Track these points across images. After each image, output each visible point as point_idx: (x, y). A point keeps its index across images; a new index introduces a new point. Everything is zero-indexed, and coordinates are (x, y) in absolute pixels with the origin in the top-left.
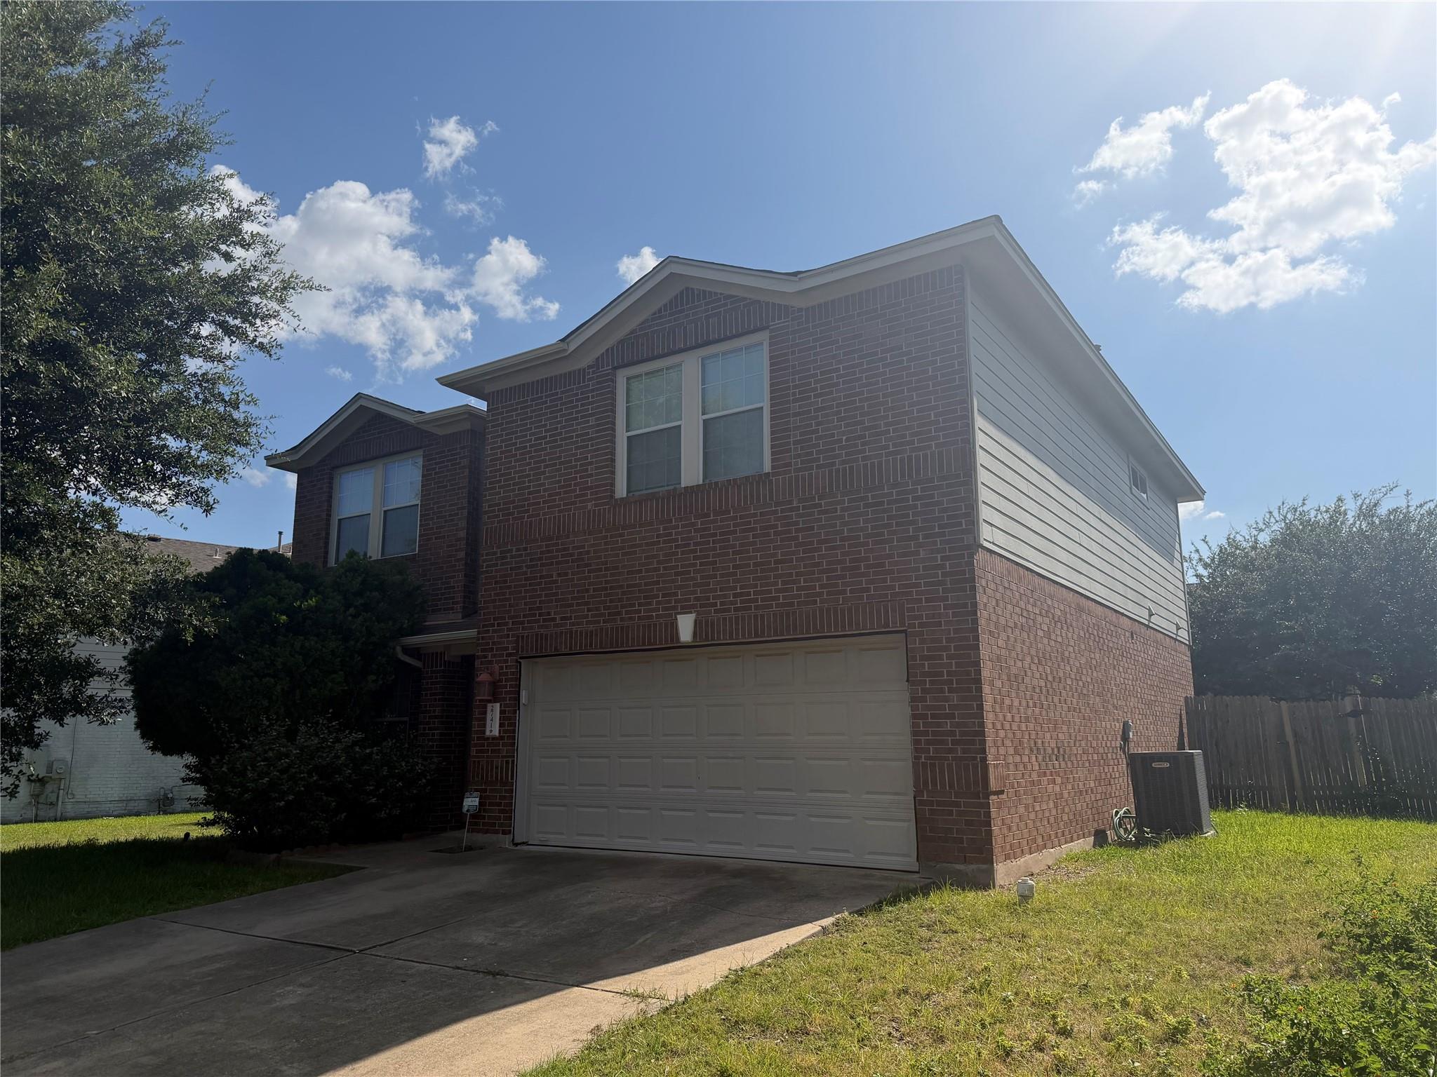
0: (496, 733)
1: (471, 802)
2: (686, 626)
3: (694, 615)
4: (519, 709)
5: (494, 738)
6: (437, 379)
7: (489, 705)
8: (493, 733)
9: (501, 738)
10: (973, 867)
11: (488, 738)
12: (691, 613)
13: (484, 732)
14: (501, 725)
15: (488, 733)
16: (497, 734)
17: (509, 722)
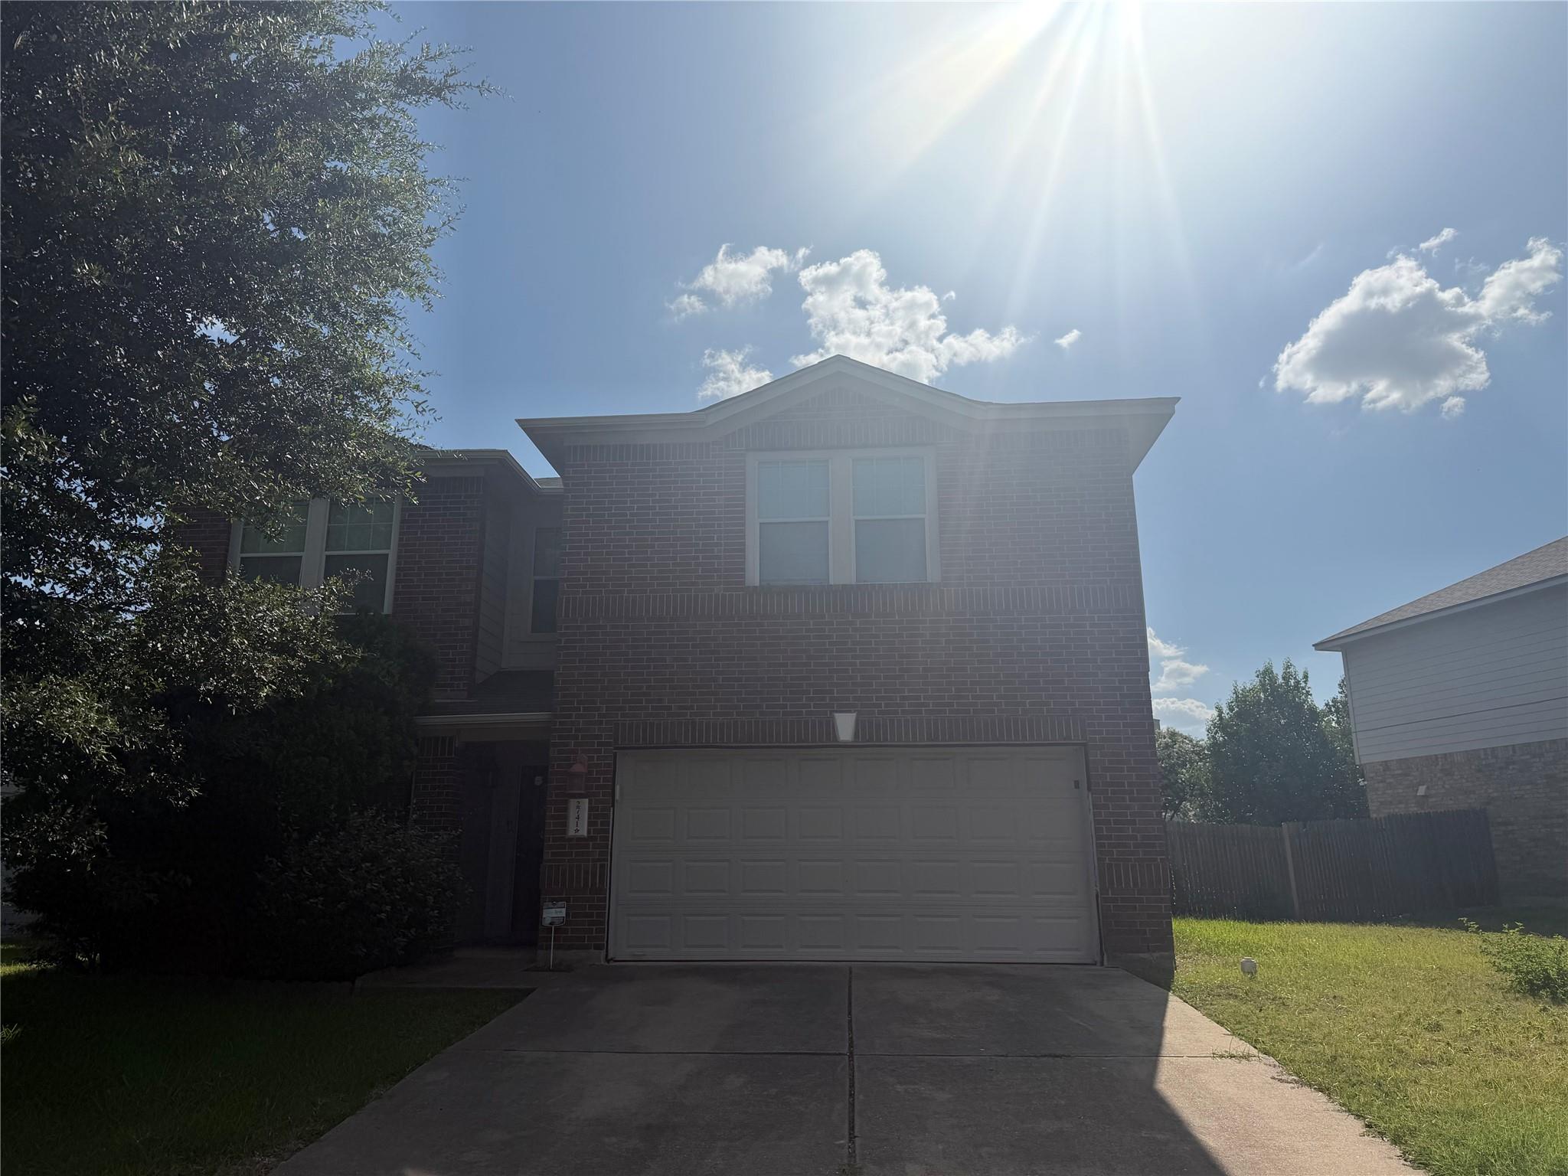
0: (584, 832)
1: (553, 914)
2: (845, 726)
3: (855, 714)
4: (613, 806)
5: (580, 839)
6: (518, 421)
7: (573, 802)
8: (580, 833)
9: (590, 838)
10: (1156, 955)
11: (571, 839)
12: (850, 712)
13: (565, 832)
14: (590, 824)
15: (571, 833)
16: (585, 834)
17: (601, 819)
